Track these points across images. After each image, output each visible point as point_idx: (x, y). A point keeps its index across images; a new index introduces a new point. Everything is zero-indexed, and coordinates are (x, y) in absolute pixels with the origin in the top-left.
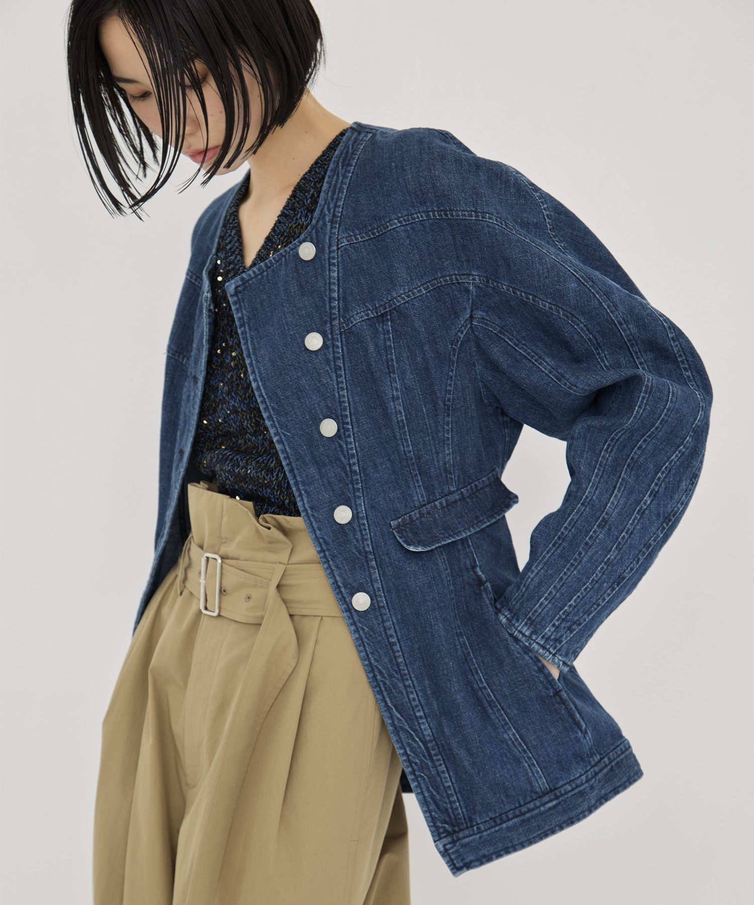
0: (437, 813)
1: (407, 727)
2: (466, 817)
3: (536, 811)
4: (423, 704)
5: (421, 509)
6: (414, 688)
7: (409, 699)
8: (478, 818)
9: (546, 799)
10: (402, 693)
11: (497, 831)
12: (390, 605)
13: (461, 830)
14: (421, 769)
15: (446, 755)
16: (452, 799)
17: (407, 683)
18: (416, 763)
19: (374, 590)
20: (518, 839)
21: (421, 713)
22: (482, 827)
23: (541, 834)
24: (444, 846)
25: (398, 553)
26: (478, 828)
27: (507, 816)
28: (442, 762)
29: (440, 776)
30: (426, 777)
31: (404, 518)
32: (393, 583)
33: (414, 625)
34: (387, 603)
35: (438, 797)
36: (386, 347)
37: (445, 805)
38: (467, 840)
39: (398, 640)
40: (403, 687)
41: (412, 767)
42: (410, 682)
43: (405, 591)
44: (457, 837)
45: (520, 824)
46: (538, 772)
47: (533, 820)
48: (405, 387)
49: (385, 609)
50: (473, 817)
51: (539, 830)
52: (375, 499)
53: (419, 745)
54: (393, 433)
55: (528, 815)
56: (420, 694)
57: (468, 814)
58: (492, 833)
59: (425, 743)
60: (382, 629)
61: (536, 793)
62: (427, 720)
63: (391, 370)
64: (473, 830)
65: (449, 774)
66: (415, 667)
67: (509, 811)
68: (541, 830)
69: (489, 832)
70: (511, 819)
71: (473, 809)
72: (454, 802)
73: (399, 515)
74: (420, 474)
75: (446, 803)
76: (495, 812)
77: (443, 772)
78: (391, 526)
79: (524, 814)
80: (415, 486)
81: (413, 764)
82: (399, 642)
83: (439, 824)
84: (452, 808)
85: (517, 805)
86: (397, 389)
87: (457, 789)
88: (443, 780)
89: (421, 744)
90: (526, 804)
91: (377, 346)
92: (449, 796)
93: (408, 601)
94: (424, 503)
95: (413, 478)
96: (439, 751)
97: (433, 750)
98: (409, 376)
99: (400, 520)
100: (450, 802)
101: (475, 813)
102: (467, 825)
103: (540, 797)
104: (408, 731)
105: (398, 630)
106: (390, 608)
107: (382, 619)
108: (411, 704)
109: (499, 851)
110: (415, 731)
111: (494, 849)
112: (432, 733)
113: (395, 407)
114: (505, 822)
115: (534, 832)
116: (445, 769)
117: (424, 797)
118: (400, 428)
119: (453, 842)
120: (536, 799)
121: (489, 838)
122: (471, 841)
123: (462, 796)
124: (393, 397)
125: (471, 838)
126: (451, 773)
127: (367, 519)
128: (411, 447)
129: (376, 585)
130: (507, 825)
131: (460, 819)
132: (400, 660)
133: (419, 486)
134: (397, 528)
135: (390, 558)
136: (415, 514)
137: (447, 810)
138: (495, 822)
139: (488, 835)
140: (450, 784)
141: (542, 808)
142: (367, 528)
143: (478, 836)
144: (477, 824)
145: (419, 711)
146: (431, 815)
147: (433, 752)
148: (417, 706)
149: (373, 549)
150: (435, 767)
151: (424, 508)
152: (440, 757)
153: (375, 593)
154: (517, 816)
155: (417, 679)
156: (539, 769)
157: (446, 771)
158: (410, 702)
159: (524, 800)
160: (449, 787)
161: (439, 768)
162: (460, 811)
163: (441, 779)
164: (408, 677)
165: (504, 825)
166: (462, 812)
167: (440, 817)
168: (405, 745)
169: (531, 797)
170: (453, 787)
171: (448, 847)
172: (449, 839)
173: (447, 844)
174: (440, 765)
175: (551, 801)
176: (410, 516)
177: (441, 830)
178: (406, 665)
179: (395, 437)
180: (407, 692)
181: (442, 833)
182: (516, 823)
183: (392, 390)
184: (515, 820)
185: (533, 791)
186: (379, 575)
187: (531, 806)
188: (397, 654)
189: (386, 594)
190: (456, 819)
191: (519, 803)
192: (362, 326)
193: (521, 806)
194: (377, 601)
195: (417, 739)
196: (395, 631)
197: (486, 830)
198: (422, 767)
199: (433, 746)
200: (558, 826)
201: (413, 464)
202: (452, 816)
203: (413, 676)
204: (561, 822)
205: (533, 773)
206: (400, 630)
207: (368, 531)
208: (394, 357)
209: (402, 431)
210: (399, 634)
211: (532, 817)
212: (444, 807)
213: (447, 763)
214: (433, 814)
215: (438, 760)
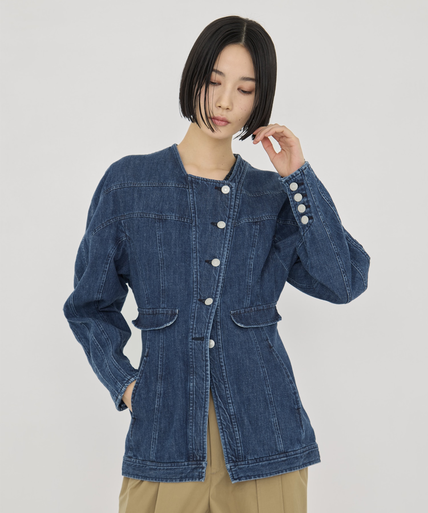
0: (230, 450)
1: (223, 406)
2: (243, 455)
3: (276, 460)
4: (232, 397)
5: (245, 309)
6: (229, 388)
7: (226, 393)
8: (249, 456)
9: (282, 455)
10: (223, 390)
11: (256, 465)
12: (223, 348)
13: (239, 461)
14: (226, 428)
15: (239, 423)
16: (238, 445)
17: (226, 386)
18: (224, 425)
19: (217, 339)
20: (266, 471)
21: (230, 401)
22: (250, 462)
23: (277, 471)
24: (230, 467)
25: (232, 325)
26: (248, 462)
27: (263, 459)
28: (236, 426)
29: (234, 433)
30: (228, 432)
31: (237, 311)
32: (227, 338)
33: (233, 359)
34: (222, 346)
35: (231, 442)
36: (254, 235)
37: (234, 447)
38: (242, 466)
39: (224, 364)
40: (224, 387)
41: (222, 426)
42: (228, 385)
43: (232, 343)
44: (237, 464)
45: (268, 465)
46: (280, 441)
47: (274, 464)
48: (257, 255)
49: (221, 349)
50: (247, 456)
51: (276, 469)
52: (226, 299)
53: (227, 416)
54: (245, 273)
55: (272, 461)
56: (231, 392)
57: (244, 455)
58: (254, 466)
59: (230, 416)
60: (218, 358)
61: (278, 451)
62: (233, 405)
63: (253, 246)
64: (245, 462)
65: (239, 432)
66: (231, 378)
67: (264, 457)
68: (277, 469)
69: (253, 465)
70: (264, 461)
71: (248, 452)
72: (239, 447)
73: (235, 309)
74: (251, 294)
75: (235, 446)
76: (258, 456)
77: (236, 431)
78: (231, 313)
79: (271, 460)
80: (247, 299)
81: (223, 425)
82: (225, 366)
83: (230, 456)
84: (237, 449)
85: (268, 455)
86: (253, 255)
87: (241, 440)
88: (236, 435)
89: (228, 416)
90: (272, 456)
91: (250, 233)
92: (237, 443)
93: (232, 347)
94: (247, 307)
95: (247, 295)
96: (236, 420)
97: (233, 420)
98: (260, 250)
99: (235, 311)
100: (237, 446)
101: (248, 454)
102: (243, 459)
103: (279, 454)
104: (223, 409)
105: (225, 360)
106: (223, 349)
107: (219, 354)
108: (226, 396)
109: (255, 475)
110: (226, 409)
111: (253, 474)
112: (234, 412)
113: (250, 262)
114: (261, 462)
115: (274, 470)
116: (237, 430)
117: (225, 441)
118: (249, 272)
119: (235, 466)
120: (277, 455)
121: (252, 468)
122: (243, 467)
123: (243, 445)
124: (250, 257)
125: (244, 466)
126: (240, 433)
127: (220, 307)
128: (251, 281)
129: (218, 337)
130: (262, 463)
131: (240, 456)
132: (224, 374)
133: (248, 299)
134: (233, 315)
135: (228, 326)
136: (242, 311)
137: (235, 450)
138: (256, 461)
139: (252, 466)
140: (239, 438)
141: (279, 460)
142: (219, 311)
143: (247, 466)
144: (248, 460)
145: (229, 400)
146: (227, 451)
147: (233, 421)
148: (229, 397)
149: (220, 321)
150: (233, 428)
151: (247, 309)
152: (236, 423)
153: (217, 341)
154: (267, 460)
155: (231, 384)
156: (281, 440)
157: (238, 431)
158: (226, 395)
159: (272, 454)
160: (238, 439)
161: (235, 429)
162: (241, 452)
163: (235, 434)
164: (227, 383)
165: (261, 463)
166: (242, 453)
167: (231, 452)
168: (221, 415)
169: (275, 453)
170: (240, 439)
171: (232, 467)
172: (233, 464)
173: (232, 466)
174: (235, 427)
175: (284, 457)
176: (240, 311)
177: (230, 459)
178: (227, 377)
179: (245, 275)
180: (225, 390)
181: (231, 461)
182: (266, 464)
183: (251, 254)
184: (266, 462)
185: (277, 450)
186: (221, 333)
187: (275, 457)
188: (223, 371)
189: (223, 342)
190: (238, 456)
191: (269, 454)
192: (245, 224)
193: (270, 456)
194: (218, 345)
195: (227, 413)
196: (224, 360)
197: (251, 464)
198: (227, 427)
199: (234, 418)
200: (284, 469)
201: (250, 289)
202: (237, 454)
203: (229, 383)
204: (287, 468)
205: (278, 441)
206: (226, 360)
207: (219, 312)
208: (257, 240)
209: (249, 273)
210: (225, 362)
211: (274, 463)
212: (234, 448)
213: (239, 427)
214: (228, 450)
215: (235, 425)
